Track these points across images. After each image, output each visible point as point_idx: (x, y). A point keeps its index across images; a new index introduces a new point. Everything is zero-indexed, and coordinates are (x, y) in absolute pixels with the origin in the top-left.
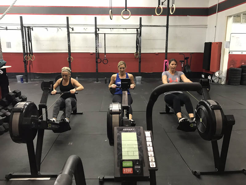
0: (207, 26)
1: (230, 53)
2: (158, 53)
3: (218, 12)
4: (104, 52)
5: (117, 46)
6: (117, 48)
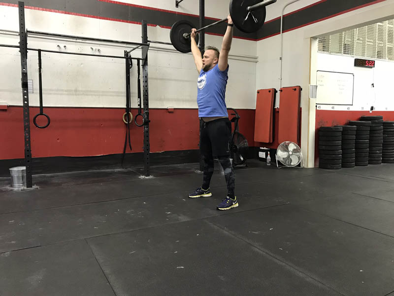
0: (256, 60)
1: (318, 109)
2: (174, 109)
3: (282, 33)
4: (39, 105)
5: (76, 91)
6: (76, 95)
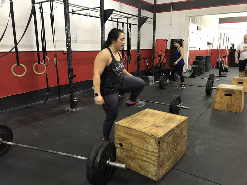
3: (173, 11)
6: (94, 43)
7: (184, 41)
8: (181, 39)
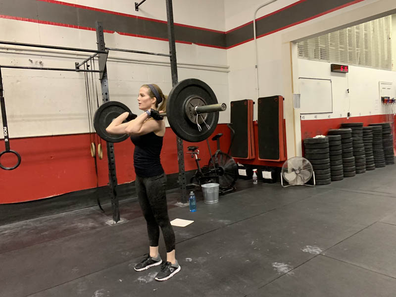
0: (227, 70)
3: (257, 38)
7: (284, 99)
8: (277, 97)
